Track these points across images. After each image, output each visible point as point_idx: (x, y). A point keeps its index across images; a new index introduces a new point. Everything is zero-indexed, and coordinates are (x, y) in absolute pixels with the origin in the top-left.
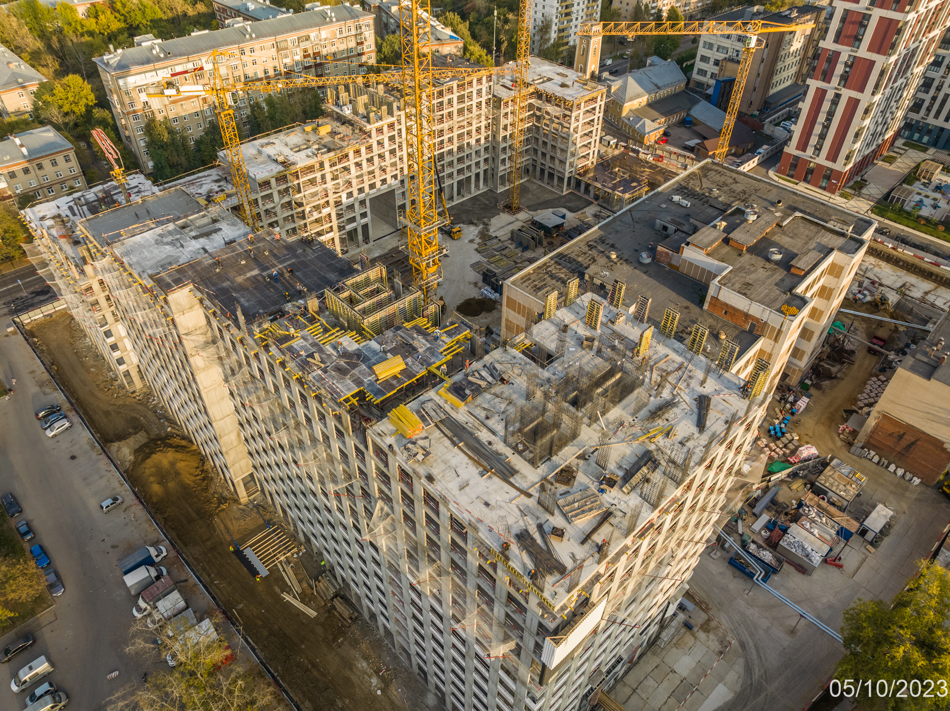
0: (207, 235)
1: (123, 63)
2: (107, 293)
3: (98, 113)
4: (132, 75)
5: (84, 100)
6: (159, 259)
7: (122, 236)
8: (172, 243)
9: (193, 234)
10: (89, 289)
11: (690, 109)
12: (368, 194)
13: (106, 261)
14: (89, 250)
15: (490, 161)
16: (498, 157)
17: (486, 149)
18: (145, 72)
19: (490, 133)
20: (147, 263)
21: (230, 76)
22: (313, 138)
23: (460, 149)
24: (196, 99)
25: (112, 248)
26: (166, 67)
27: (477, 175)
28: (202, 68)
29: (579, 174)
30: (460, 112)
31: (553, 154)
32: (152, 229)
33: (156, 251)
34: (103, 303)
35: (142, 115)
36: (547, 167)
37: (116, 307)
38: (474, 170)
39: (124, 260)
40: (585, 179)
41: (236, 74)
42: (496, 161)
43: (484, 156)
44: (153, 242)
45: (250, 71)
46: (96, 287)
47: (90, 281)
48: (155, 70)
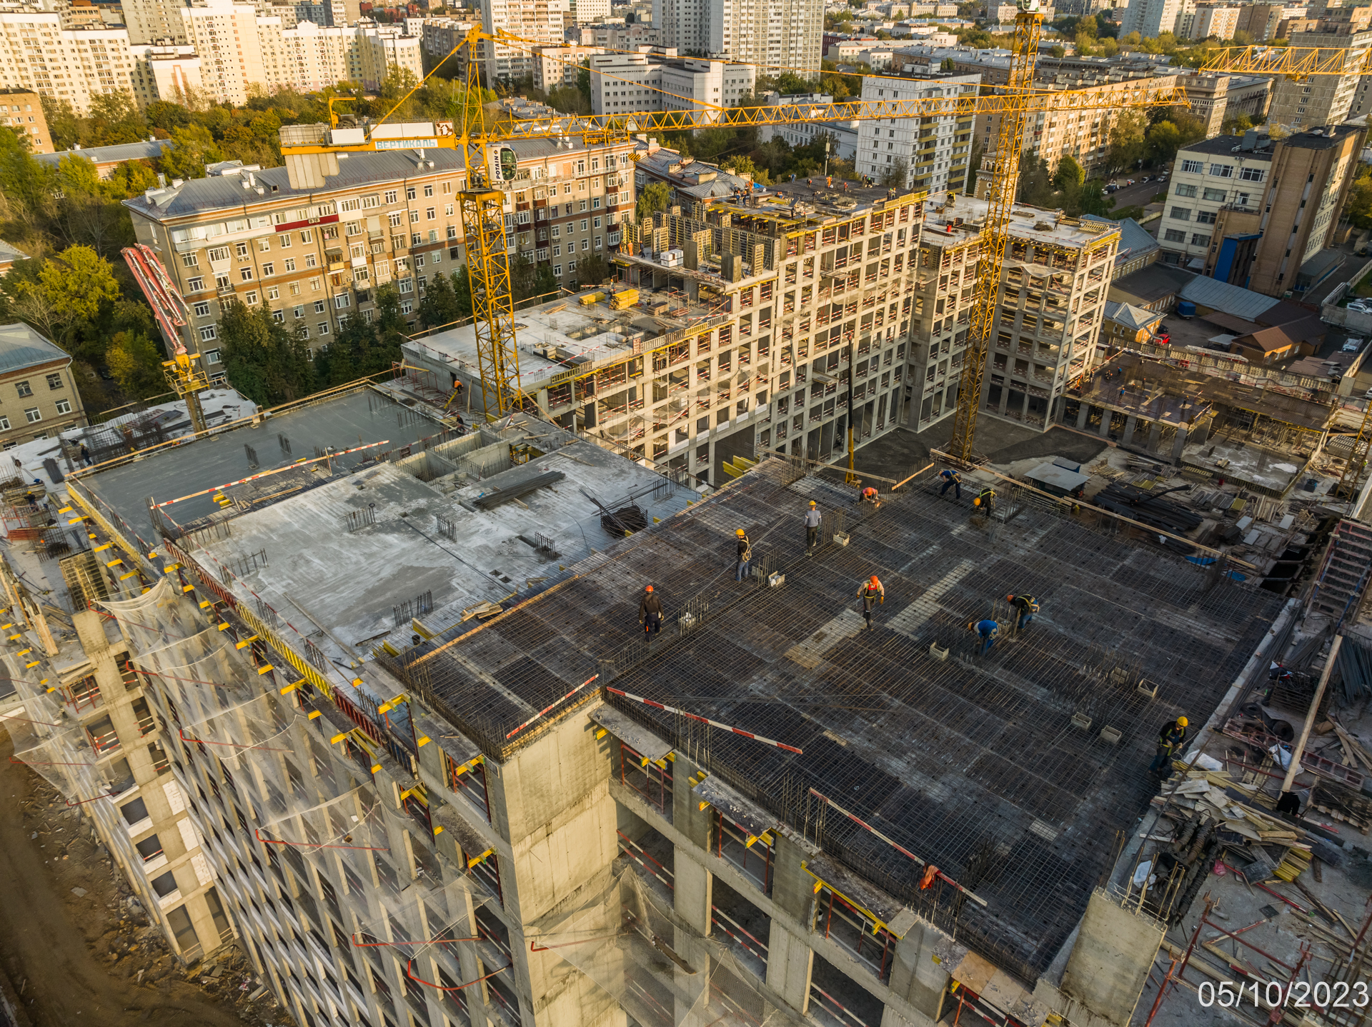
0: (522, 493)
1: (185, 202)
2: (139, 692)
3: (124, 310)
4: (201, 225)
5: (98, 290)
6: (372, 582)
7: (217, 507)
8: (403, 525)
9: (471, 492)
10: (88, 683)
11: (1179, 291)
12: (714, 433)
13: (151, 601)
14: (92, 567)
15: (905, 372)
16: (925, 364)
17: (901, 348)
18: (225, 221)
19: (909, 317)
20: (328, 598)
21: (386, 236)
22: (606, 315)
23: (864, 345)
24: (320, 277)
25: (187, 548)
26: (269, 213)
27: (883, 399)
28: (335, 218)
29: (1071, 392)
30: (871, 270)
31: (1023, 356)
32: (321, 482)
33: (353, 555)
34: (125, 720)
35: (213, 304)
36: (1007, 382)
37: (165, 732)
38: (880, 391)
39: (237, 590)
40: (1088, 399)
41: (398, 231)
42: (918, 372)
43: (897, 362)
44: (335, 524)
45: (423, 229)
46: (108, 676)
47: (92, 660)
48: (247, 217)
